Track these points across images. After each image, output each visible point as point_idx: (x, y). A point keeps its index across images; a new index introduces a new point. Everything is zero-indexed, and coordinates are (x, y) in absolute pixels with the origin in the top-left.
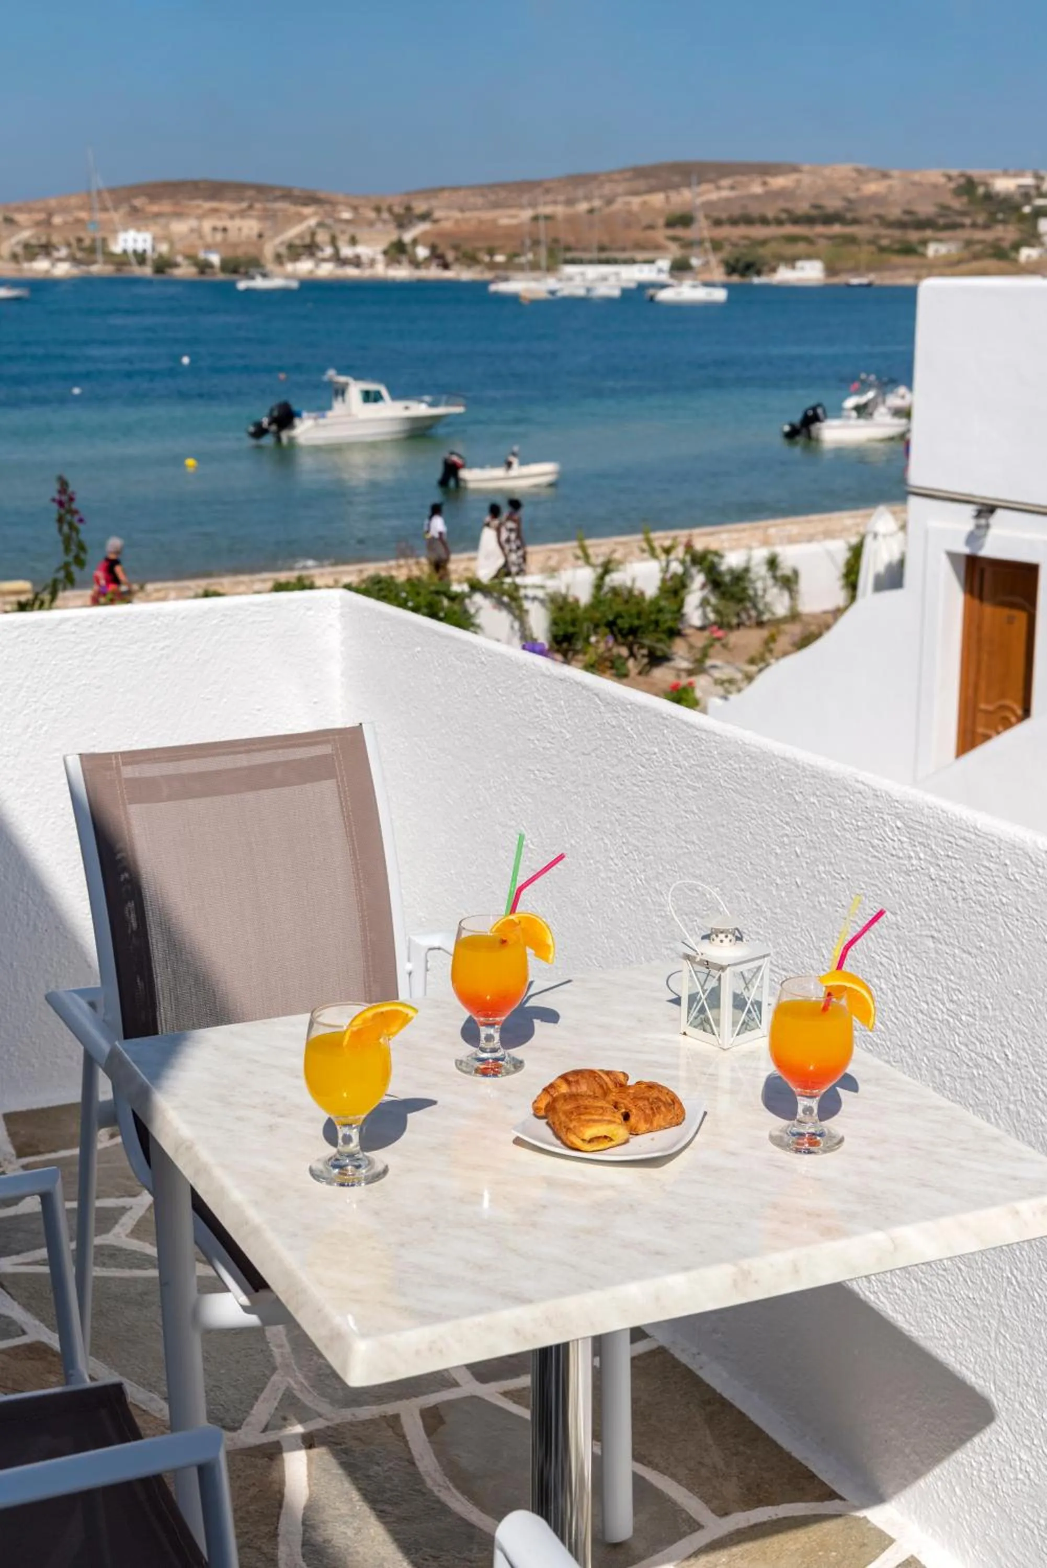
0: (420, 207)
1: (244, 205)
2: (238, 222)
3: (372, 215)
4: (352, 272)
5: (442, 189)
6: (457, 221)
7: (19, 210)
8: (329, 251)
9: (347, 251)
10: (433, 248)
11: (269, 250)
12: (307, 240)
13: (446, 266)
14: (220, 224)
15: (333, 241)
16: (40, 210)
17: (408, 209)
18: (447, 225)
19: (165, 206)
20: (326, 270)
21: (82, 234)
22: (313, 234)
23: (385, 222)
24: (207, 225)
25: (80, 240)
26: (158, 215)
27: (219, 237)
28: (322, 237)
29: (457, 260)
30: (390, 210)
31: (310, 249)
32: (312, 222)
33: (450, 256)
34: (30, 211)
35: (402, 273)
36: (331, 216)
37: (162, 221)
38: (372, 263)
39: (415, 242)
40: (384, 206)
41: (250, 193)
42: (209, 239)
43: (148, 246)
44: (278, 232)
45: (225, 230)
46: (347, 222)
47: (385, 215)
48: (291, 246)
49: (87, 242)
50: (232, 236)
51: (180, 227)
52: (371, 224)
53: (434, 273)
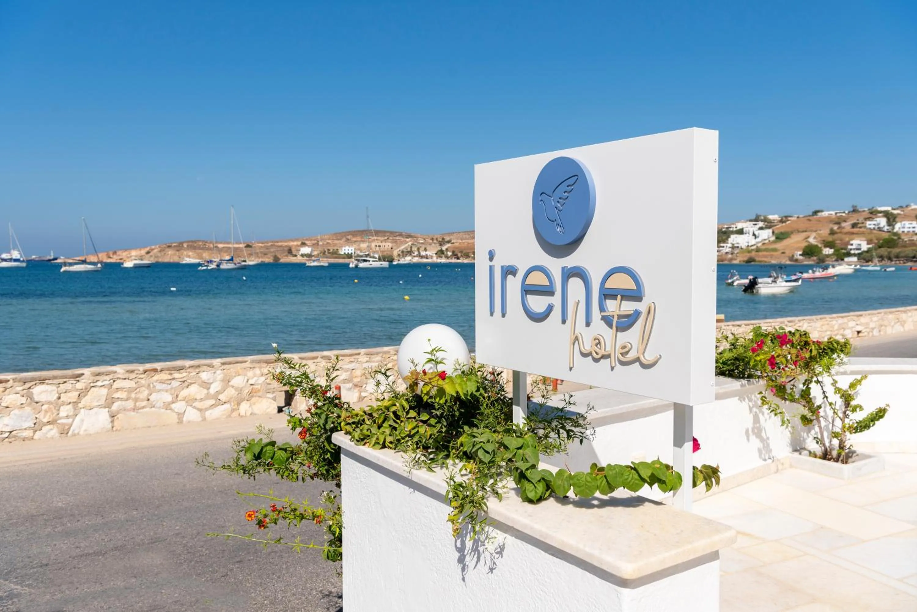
0: (447, 239)
1: (386, 238)
2: (384, 244)
3: (431, 241)
4: (425, 260)
5: (454, 233)
6: (460, 243)
7: (307, 240)
8: (416, 253)
9: (423, 253)
10: (453, 252)
11: (395, 253)
12: (409, 250)
13: (458, 258)
14: (378, 244)
15: (418, 249)
16: (314, 240)
17: (443, 239)
18: (457, 245)
19: (359, 239)
20: (416, 260)
21: (329, 248)
22: (411, 247)
23: (435, 243)
24: (373, 245)
25: (329, 250)
26: (355, 241)
27: (378, 248)
28: (414, 249)
29: (462, 256)
30: (437, 239)
31: (410, 253)
32: (410, 243)
33: (459, 255)
34: (311, 240)
35: (443, 260)
36: (416, 242)
37: (357, 244)
38: (432, 257)
39: (447, 250)
40: (435, 238)
41: (388, 234)
42: (374, 250)
43: (353, 252)
44: (398, 247)
45: (379, 246)
46: (422, 243)
47: (435, 241)
48: (403, 252)
49: (331, 251)
50: (382, 248)
51: (364, 245)
52: (430, 244)
53: (454, 260)
